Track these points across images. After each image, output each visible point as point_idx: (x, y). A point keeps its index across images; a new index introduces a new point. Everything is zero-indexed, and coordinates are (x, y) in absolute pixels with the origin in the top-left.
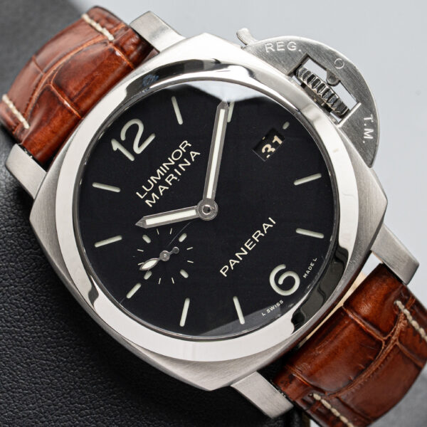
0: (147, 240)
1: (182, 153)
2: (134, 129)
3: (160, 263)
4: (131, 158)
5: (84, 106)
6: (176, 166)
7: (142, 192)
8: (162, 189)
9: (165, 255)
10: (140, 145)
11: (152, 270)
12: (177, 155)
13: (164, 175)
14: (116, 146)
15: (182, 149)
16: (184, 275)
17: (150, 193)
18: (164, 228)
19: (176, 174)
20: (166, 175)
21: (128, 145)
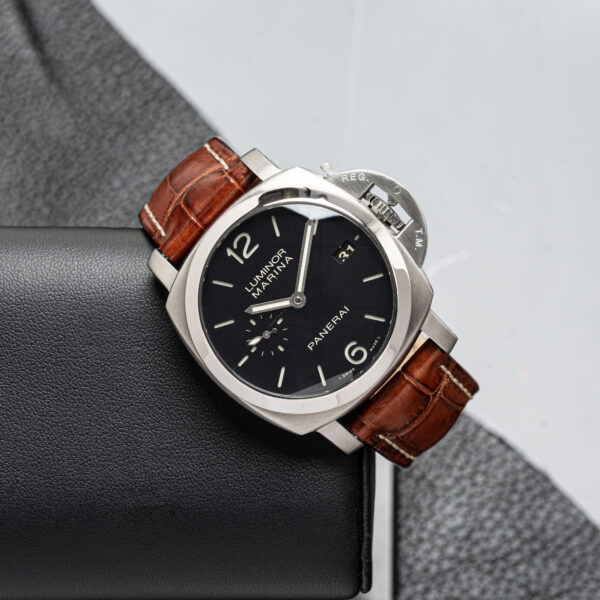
0: (253, 323)
1: (280, 258)
2: (244, 240)
3: (263, 340)
4: (241, 262)
5: (206, 220)
6: (275, 268)
7: (250, 287)
8: (264, 285)
9: (267, 334)
10: (248, 252)
11: (257, 345)
12: (275, 259)
13: (266, 275)
14: (230, 253)
15: (279, 255)
16: (281, 349)
17: (255, 288)
18: (266, 314)
19: (274, 274)
20: (268, 274)
21: (239, 252)
